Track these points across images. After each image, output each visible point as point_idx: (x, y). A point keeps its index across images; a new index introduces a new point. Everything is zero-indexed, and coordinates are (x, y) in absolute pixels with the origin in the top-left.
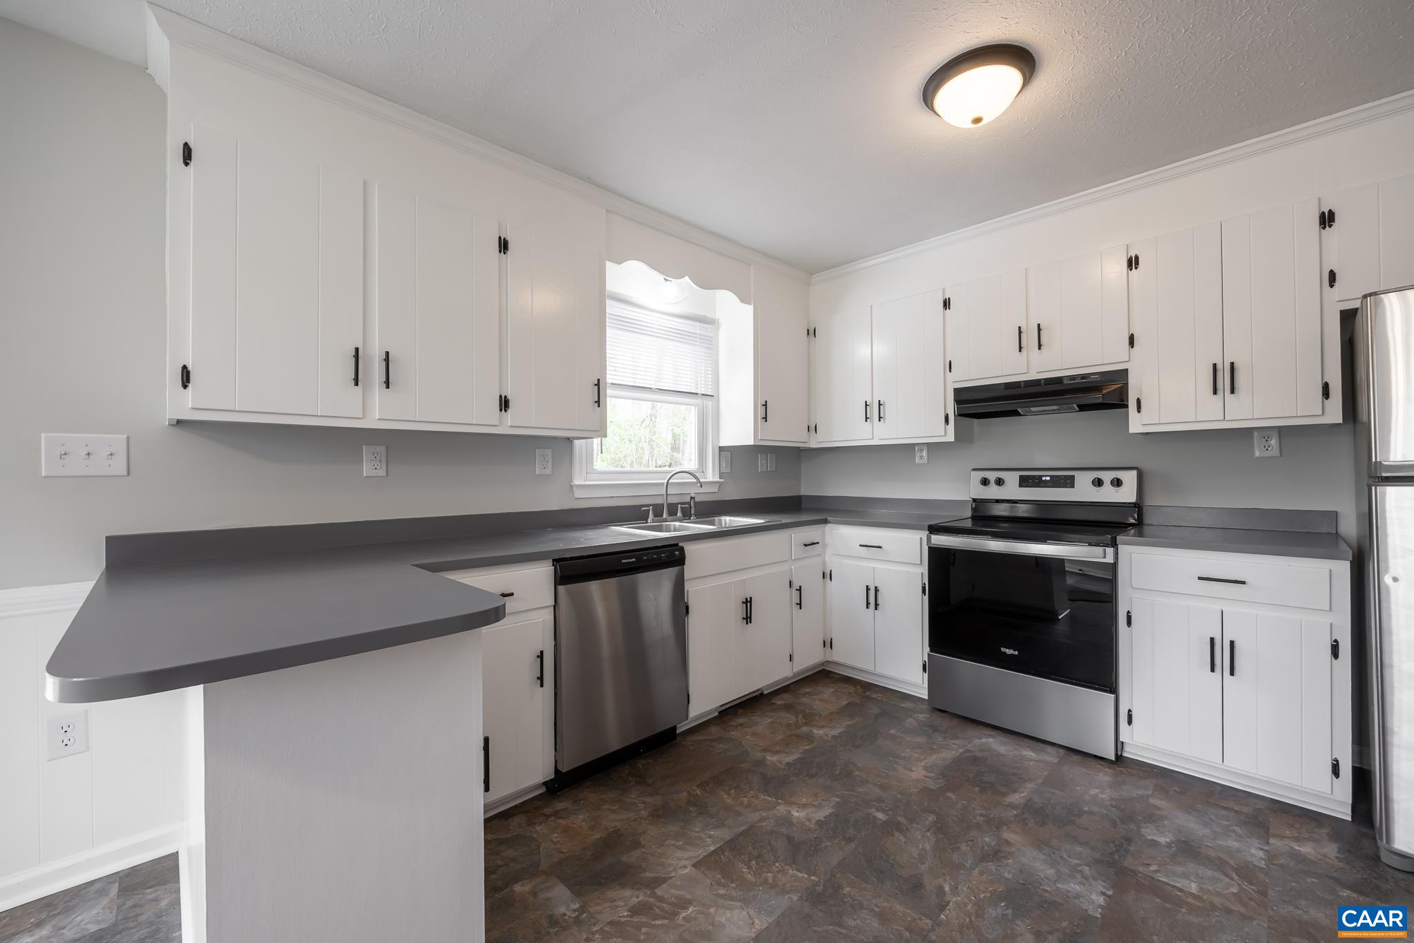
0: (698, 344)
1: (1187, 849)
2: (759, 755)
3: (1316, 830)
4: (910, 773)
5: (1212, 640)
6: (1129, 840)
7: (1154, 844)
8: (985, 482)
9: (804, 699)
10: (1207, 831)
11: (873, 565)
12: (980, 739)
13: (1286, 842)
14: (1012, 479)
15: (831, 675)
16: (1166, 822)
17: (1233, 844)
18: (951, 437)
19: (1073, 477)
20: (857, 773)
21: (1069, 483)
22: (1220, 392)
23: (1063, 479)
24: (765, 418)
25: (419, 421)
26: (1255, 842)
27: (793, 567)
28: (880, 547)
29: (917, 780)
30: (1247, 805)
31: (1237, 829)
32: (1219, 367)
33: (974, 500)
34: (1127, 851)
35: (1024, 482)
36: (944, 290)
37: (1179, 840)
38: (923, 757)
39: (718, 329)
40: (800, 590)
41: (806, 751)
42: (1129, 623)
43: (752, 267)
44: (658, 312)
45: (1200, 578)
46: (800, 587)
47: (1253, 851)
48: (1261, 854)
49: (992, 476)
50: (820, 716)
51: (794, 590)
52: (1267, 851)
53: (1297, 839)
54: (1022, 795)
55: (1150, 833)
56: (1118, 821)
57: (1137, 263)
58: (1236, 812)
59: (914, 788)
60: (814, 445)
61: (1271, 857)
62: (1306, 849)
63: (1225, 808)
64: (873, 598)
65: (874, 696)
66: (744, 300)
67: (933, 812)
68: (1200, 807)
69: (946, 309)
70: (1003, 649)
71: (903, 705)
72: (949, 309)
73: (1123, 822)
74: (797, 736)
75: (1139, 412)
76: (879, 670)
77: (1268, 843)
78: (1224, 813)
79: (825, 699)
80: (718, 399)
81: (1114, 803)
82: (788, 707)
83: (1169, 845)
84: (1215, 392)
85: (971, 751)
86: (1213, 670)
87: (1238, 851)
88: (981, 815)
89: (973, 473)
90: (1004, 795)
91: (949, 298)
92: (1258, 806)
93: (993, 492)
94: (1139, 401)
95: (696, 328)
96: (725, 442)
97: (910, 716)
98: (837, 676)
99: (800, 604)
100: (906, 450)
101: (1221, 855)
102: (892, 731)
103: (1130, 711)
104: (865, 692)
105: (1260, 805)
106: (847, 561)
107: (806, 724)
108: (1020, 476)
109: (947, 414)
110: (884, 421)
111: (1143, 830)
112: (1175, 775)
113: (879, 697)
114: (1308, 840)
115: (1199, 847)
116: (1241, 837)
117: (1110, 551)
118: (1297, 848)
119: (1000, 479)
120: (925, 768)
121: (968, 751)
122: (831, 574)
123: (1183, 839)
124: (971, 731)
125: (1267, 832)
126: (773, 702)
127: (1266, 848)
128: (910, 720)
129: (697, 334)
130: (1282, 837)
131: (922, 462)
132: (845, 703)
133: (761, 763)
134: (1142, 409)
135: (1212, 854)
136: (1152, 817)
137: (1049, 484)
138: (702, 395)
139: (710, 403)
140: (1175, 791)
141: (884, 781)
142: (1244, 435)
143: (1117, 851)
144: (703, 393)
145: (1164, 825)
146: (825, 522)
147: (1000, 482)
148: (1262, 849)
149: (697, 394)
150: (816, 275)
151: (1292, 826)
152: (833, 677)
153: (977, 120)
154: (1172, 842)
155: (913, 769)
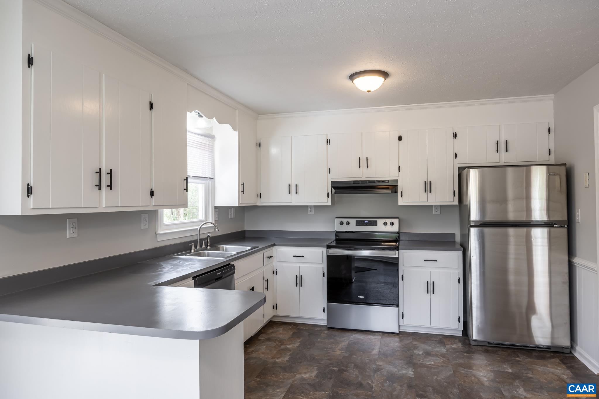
0: (207, 149)
1: (427, 354)
2: (272, 361)
3: (455, 341)
4: (336, 353)
5: (428, 282)
6: (412, 356)
7: (419, 355)
8: (342, 223)
9: (272, 335)
10: (430, 348)
11: (299, 265)
12: (352, 335)
13: (450, 345)
14: (353, 222)
15: (276, 323)
16: (419, 348)
17: (437, 349)
18: (330, 204)
19: (376, 221)
20: (316, 357)
21: (375, 224)
22: (426, 191)
23: (372, 222)
24: (243, 192)
25: (120, 207)
26: (443, 347)
27: (264, 270)
28: (303, 256)
29: (340, 354)
30: (438, 338)
31: (437, 345)
32: (426, 182)
33: (336, 231)
34: (413, 358)
35: (358, 223)
36: (327, 135)
37: (425, 352)
38: (336, 346)
39: (214, 141)
40: (267, 281)
41: (290, 355)
42: (402, 279)
43: (237, 111)
44: (192, 133)
45: (424, 260)
46: (268, 279)
47: (443, 350)
48: (445, 350)
49: (345, 221)
50: (285, 340)
51: (264, 281)
52: (446, 349)
53: (452, 344)
54: (376, 350)
55: (416, 352)
56: (407, 351)
57: (401, 139)
58: (436, 340)
59: (340, 357)
60: (259, 204)
61: (447, 350)
62: (454, 346)
63: (433, 340)
64: (299, 281)
65: (302, 328)
66: (234, 129)
67: (352, 363)
68: (426, 341)
69: (328, 144)
70: (359, 297)
71: (316, 329)
72: (329, 144)
73: (408, 351)
74: (282, 350)
75: (402, 197)
76: (302, 315)
77: (446, 347)
78: (433, 341)
79: (280, 333)
80: (215, 180)
81: (403, 346)
82: (269, 340)
83: (423, 354)
84: (425, 192)
85: (352, 341)
86: (428, 293)
87: (440, 351)
88: (368, 360)
89: (336, 219)
90: (371, 352)
91: (329, 139)
92: (440, 338)
93: (345, 228)
94: (402, 193)
95: (205, 140)
96: (218, 204)
97: (322, 333)
98: (279, 323)
99: (268, 288)
100: (303, 208)
101: (436, 353)
102: (319, 340)
103: (403, 313)
104: (297, 327)
105: (441, 337)
106: (285, 264)
107: (282, 345)
108: (356, 221)
109: (328, 193)
110: (298, 194)
111: (415, 352)
112: (416, 334)
113: (304, 328)
114: (454, 343)
115: (430, 352)
116: (439, 347)
117: (397, 252)
118: (452, 346)
119: (348, 222)
120: (340, 350)
121: (350, 341)
122: (276, 272)
123: (425, 351)
124: (348, 334)
125: (444, 344)
126: (259, 339)
127: (446, 348)
128: (322, 334)
129: (207, 144)
130: (448, 344)
131: (310, 213)
132: (291, 333)
133: (275, 363)
134: (403, 196)
135: (434, 353)
136: (416, 348)
137: (368, 224)
138: (210, 178)
139: (211, 182)
140: (418, 338)
141: (328, 357)
142: (429, 207)
143: (411, 359)
144: (211, 177)
145: (419, 349)
146: (274, 245)
147: (348, 223)
148: (445, 349)
149: (207, 178)
150: (261, 115)
151: (450, 341)
152: (277, 323)
153: (369, 92)
154: (423, 353)
155: (336, 351)
